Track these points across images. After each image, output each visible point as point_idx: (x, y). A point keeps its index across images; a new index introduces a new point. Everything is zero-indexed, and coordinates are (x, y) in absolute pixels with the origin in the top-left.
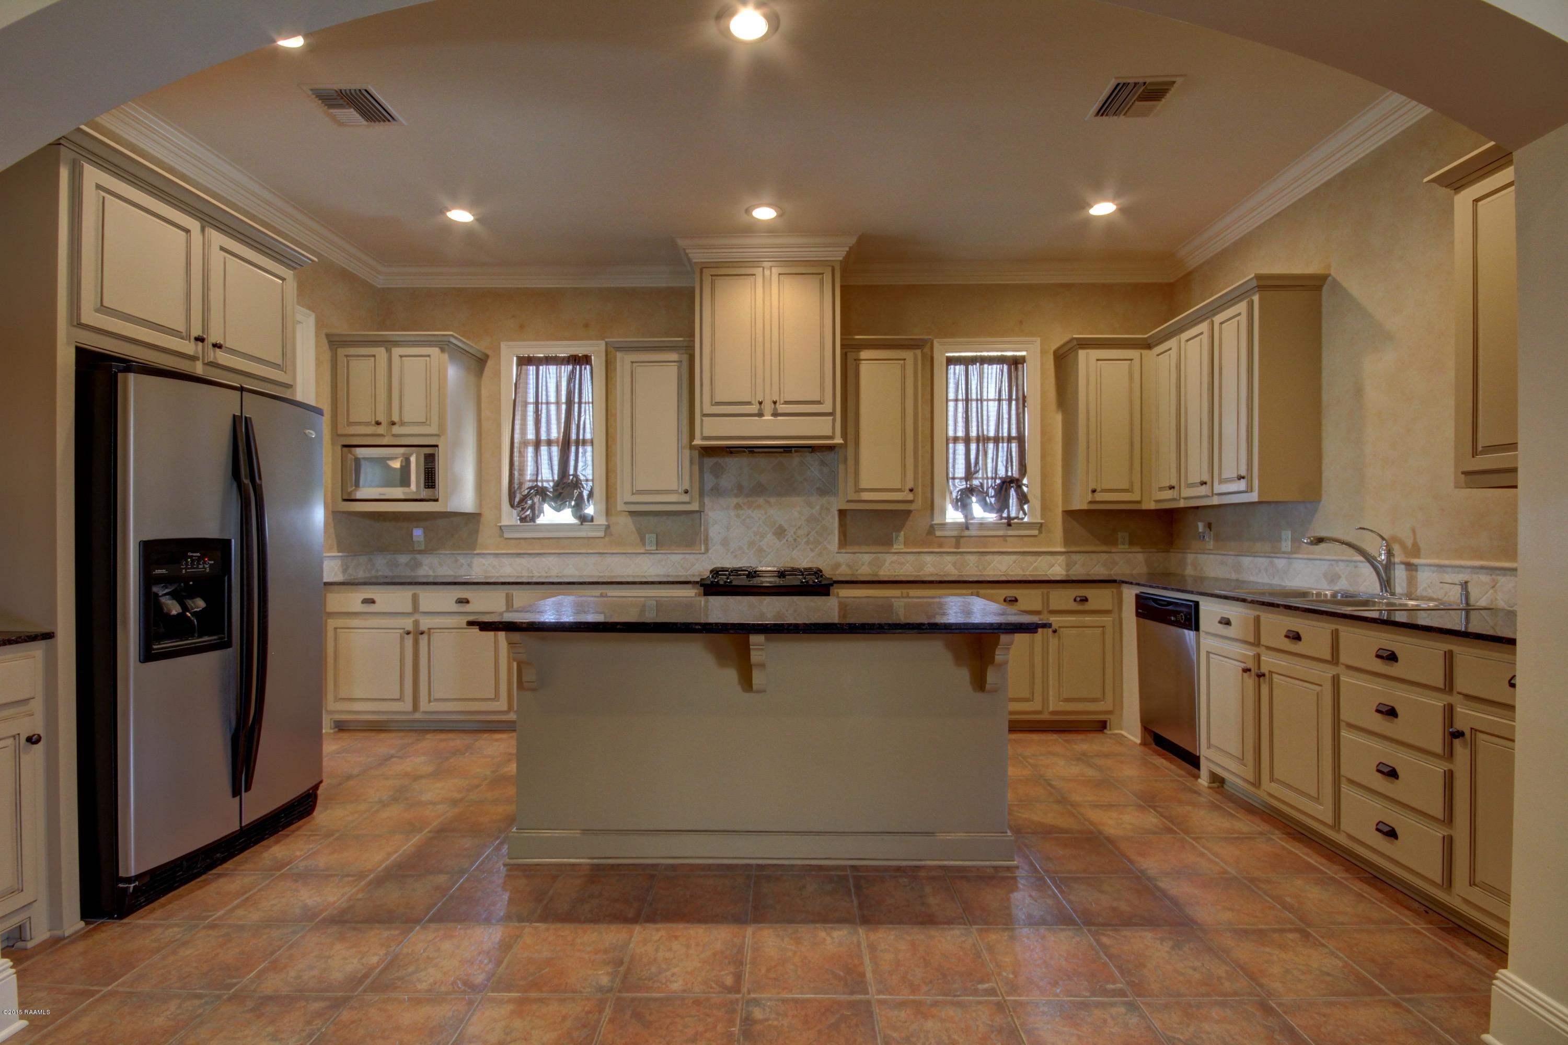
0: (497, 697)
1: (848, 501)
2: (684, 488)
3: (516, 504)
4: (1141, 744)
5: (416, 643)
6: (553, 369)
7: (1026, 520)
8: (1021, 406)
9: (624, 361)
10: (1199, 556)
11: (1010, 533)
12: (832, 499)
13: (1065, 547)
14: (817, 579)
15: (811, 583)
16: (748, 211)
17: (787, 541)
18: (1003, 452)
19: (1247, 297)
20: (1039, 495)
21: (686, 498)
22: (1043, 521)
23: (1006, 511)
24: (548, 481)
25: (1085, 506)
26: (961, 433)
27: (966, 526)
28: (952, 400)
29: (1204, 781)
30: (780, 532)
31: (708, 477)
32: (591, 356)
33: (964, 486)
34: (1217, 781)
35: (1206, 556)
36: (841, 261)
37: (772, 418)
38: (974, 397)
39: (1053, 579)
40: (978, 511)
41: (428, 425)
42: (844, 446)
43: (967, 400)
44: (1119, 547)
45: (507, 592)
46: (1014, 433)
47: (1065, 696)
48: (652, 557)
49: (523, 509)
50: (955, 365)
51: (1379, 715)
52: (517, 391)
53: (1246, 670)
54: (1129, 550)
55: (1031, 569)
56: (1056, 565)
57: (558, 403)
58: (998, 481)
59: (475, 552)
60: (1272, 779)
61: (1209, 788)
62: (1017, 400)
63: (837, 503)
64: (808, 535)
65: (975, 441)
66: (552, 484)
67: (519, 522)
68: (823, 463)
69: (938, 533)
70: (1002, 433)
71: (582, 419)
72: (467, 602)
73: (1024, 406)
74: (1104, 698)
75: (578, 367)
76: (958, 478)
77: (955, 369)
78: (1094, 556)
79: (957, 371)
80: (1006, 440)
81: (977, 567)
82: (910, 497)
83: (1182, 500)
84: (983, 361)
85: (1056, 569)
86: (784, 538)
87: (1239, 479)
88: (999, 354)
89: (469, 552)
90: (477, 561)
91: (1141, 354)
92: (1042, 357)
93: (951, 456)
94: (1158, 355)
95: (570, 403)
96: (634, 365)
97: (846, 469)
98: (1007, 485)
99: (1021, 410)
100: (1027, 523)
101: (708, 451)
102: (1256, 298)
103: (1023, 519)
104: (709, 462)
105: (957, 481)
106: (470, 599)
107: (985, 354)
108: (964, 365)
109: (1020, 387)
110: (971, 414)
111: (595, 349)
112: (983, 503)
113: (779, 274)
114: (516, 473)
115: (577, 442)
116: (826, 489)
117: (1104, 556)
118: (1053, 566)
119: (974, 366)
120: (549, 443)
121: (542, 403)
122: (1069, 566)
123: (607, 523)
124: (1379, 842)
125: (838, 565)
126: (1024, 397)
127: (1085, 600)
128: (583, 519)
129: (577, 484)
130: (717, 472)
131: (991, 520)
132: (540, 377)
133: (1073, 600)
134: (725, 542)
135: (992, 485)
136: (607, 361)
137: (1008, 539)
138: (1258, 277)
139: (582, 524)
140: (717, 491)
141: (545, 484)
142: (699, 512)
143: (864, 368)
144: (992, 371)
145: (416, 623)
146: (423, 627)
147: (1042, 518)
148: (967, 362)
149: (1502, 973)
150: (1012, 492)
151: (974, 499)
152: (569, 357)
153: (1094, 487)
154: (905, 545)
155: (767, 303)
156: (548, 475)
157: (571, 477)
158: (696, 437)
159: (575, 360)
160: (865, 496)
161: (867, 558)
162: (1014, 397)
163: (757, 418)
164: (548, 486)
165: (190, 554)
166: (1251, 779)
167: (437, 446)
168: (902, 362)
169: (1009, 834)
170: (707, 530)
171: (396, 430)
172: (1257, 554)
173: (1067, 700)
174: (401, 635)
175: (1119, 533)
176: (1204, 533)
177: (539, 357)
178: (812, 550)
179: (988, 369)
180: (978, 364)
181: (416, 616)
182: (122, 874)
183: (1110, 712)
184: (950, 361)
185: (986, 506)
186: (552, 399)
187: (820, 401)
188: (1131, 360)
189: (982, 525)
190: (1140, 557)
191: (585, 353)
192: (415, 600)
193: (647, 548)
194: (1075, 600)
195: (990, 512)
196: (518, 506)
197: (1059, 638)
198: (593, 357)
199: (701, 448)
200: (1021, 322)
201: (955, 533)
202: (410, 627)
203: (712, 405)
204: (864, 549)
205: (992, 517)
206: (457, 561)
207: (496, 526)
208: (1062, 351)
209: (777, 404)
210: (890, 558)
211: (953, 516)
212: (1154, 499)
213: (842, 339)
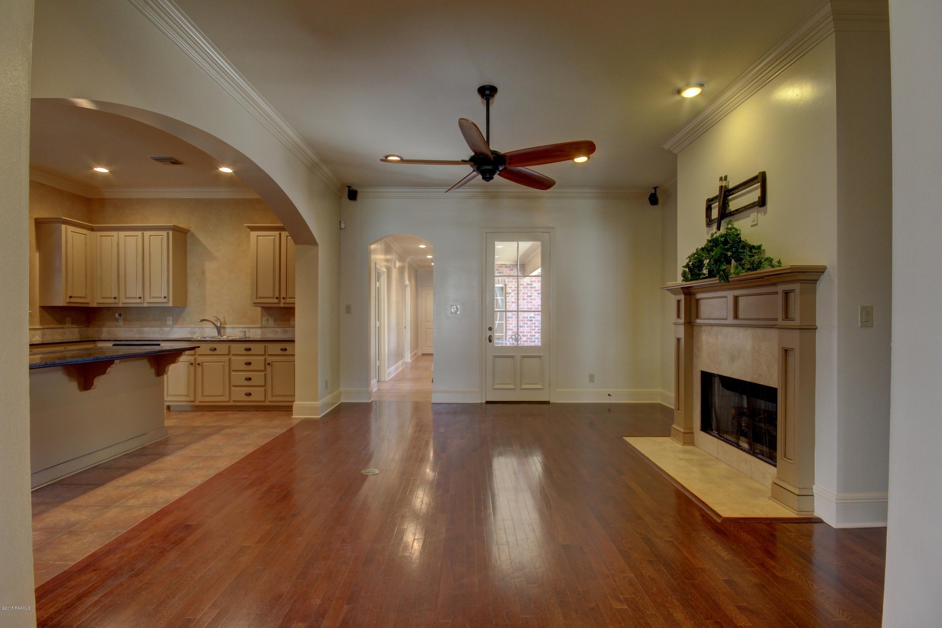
13: (41, 326)
19: (165, 230)
25: (65, 305)
35: (119, 328)
44: (67, 325)
51: (245, 365)
53: (191, 364)
54: (71, 327)
56: (37, 336)
60: (203, 396)
78: (56, 330)
83: (121, 304)
87: (163, 298)
91: (90, 233)
102: (171, 232)
117: (60, 330)
118: (35, 336)
122: (43, 335)
124: (244, 398)
149: (295, 403)
153: (74, 295)
166: (192, 400)
175: (67, 318)
176: (118, 318)
188: (86, 235)
190: (77, 330)
212: (98, 302)
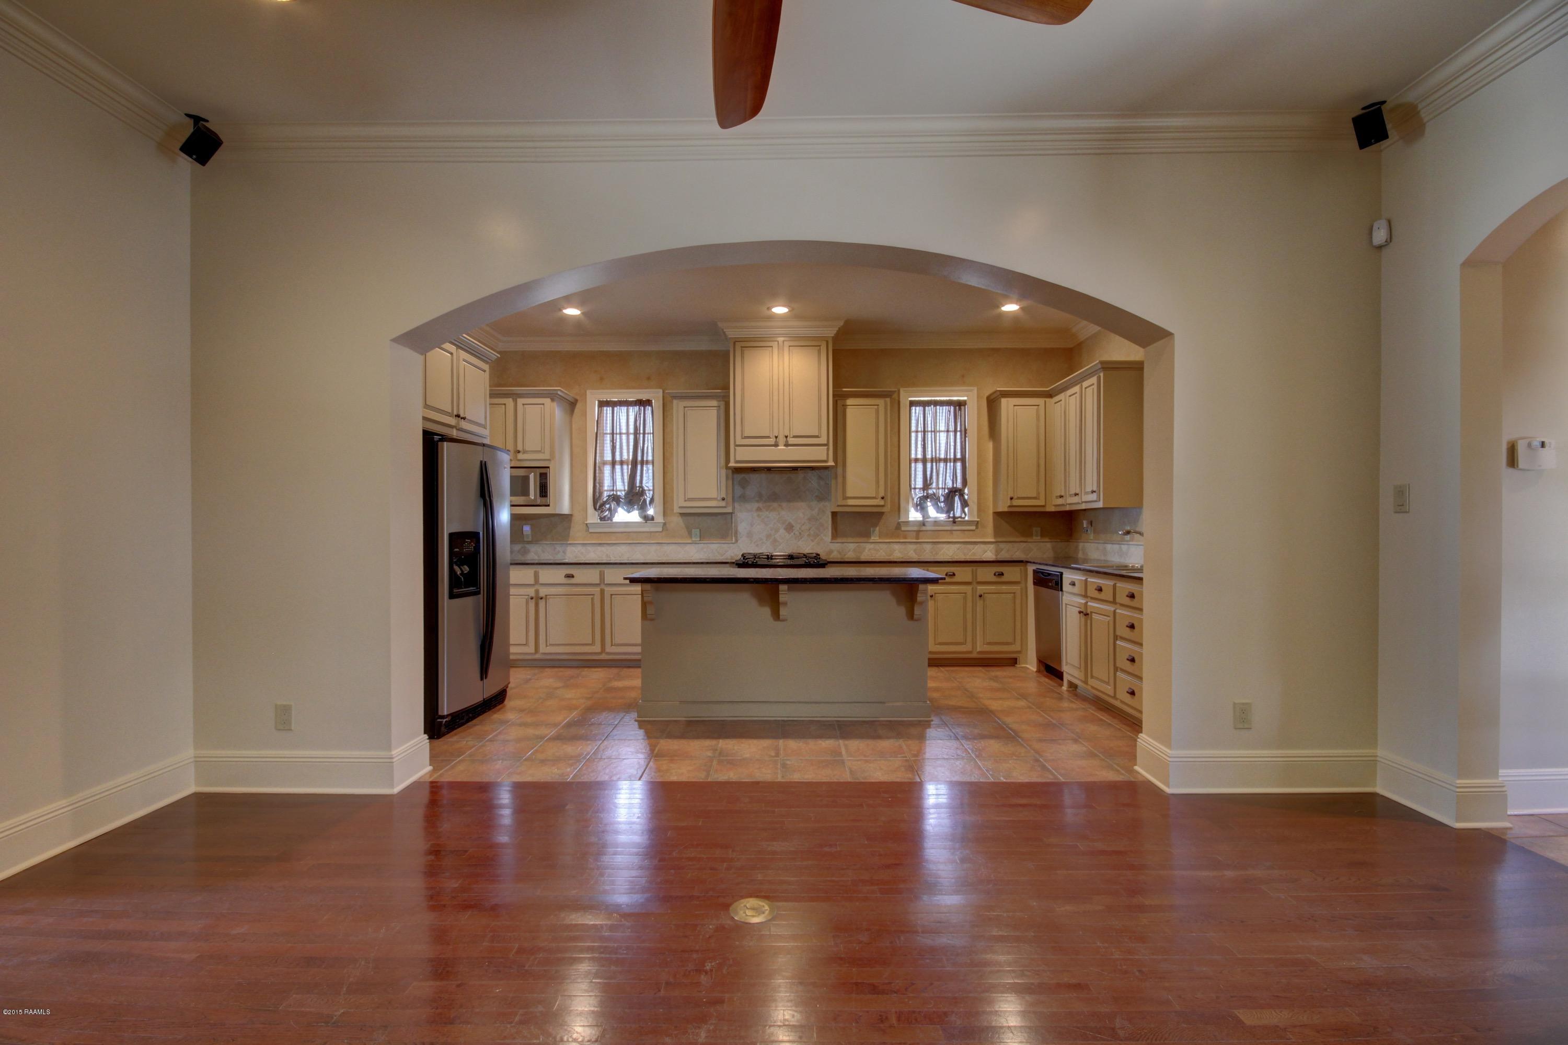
0: (593, 644)
1: (838, 506)
2: (722, 497)
3: (598, 507)
4: (1036, 672)
5: (537, 605)
6: (624, 409)
7: (967, 518)
8: (963, 436)
9: (678, 406)
10: (1086, 544)
11: (955, 528)
12: (827, 504)
13: (995, 538)
14: (816, 560)
15: (812, 562)
16: (769, 309)
17: (794, 534)
18: (950, 469)
19: (1096, 374)
20: (976, 500)
21: (723, 504)
22: (979, 520)
23: (952, 512)
24: (620, 491)
25: (1006, 509)
26: (920, 456)
27: (923, 523)
28: (913, 432)
29: (1065, 688)
30: (789, 528)
31: (737, 488)
32: (652, 401)
33: (922, 495)
34: (1072, 686)
35: (1090, 544)
36: (833, 337)
37: (784, 448)
38: (930, 429)
39: (984, 560)
40: (932, 512)
41: (542, 453)
42: (836, 467)
43: (924, 432)
44: (1034, 538)
45: (600, 569)
46: (959, 456)
47: (988, 641)
48: (697, 545)
49: (602, 512)
50: (916, 406)
51: (1127, 628)
52: (599, 426)
53: (1080, 612)
54: (1041, 540)
55: (970, 554)
56: (988, 551)
57: (628, 434)
58: (947, 491)
59: (569, 542)
60: (1092, 677)
61: (1067, 691)
62: (961, 431)
63: (830, 507)
64: (809, 530)
65: (930, 462)
66: (623, 493)
67: (599, 520)
68: (820, 478)
69: (903, 529)
70: (950, 455)
71: (646, 446)
72: (573, 576)
73: (965, 437)
74: (1015, 641)
75: (642, 408)
76: (918, 488)
77: (915, 409)
78: (1016, 545)
79: (917, 411)
80: (952, 461)
81: (932, 553)
82: (882, 503)
83: (1068, 506)
84: (936, 403)
85: (989, 554)
86: (792, 532)
87: (1092, 493)
88: (948, 398)
89: (565, 542)
90: (570, 549)
91: (1045, 401)
92: (978, 401)
93: (913, 472)
94: (1055, 403)
95: (636, 433)
96: (686, 409)
97: (837, 483)
98: (953, 493)
99: (963, 439)
100: (968, 521)
101: (737, 470)
102: (1102, 375)
103: (964, 518)
104: (739, 477)
105: (917, 490)
106: (574, 575)
107: (938, 399)
108: (922, 406)
109: (963, 423)
110: (928, 442)
111: (656, 396)
112: (936, 506)
113: (790, 346)
114: (597, 485)
115: (642, 463)
116: (823, 497)
117: (1024, 545)
118: (986, 552)
119: (930, 407)
120: (622, 463)
121: (616, 434)
122: (997, 552)
123: (664, 522)
124: (1128, 698)
125: (831, 552)
126: (966, 430)
127: (1002, 574)
128: (647, 518)
129: (642, 492)
130: (744, 484)
131: (942, 519)
132: (615, 415)
133: (993, 574)
134: (750, 535)
135: (942, 494)
136: (664, 404)
137: (954, 532)
138: (1102, 363)
139: (646, 522)
140: (743, 498)
141: (619, 493)
142: (731, 513)
143: (849, 411)
144: (943, 411)
145: (537, 592)
146: (542, 594)
147: (978, 518)
148: (924, 404)
149: (1141, 735)
150: (957, 499)
151: (929, 504)
152: (636, 401)
153: (1012, 496)
154: (879, 537)
155: (781, 369)
156: (621, 487)
157: (638, 488)
158: (731, 461)
159: (641, 403)
160: (851, 502)
161: (852, 546)
162: (959, 429)
163: (774, 448)
164: (621, 494)
165: (467, 540)
166: (1083, 680)
167: (548, 467)
168: (876, 407)
169: (928, 702)
170: (736, 527)
171: (520, 456)
172: (1114, 542)
173: (989, 644)
174: (526, 601)
175: (1031, 529)
176: (1087, 527)
177: (614, 401)
178: (812, 541)
179: (940, 410)
180: (932, 406)
181: (537, 587)
182: (440, 713)
183: (1019, 652)
184: (912, 404)
185: (939, 510)
186: (624, 431)
187: (818, 436)
188: (1038, 406)
189: (936, 522)
190: (1049, 545)
191: (648, 398)
192: (536, 576)
193: (693, 539)
194: (995, 575)
195: (942, 513)
196: (599, 509)
197: (984, 601)
198: (653, 401)
199: (735, 468)
200: (963, 376)
201: (915, 528)
202: (533, 594)
203: (742, 438)
204: (850, 540)
205: (942, 517)
206: (555, 548)
207: (584, 523)
208: (992, 397)
209: (789, 437)
210: (869, 546)
211: (914, 515)
212: (1054, 503)
213: (833, 391)
